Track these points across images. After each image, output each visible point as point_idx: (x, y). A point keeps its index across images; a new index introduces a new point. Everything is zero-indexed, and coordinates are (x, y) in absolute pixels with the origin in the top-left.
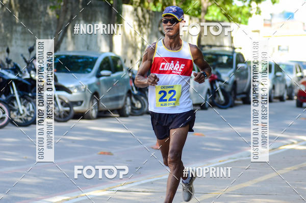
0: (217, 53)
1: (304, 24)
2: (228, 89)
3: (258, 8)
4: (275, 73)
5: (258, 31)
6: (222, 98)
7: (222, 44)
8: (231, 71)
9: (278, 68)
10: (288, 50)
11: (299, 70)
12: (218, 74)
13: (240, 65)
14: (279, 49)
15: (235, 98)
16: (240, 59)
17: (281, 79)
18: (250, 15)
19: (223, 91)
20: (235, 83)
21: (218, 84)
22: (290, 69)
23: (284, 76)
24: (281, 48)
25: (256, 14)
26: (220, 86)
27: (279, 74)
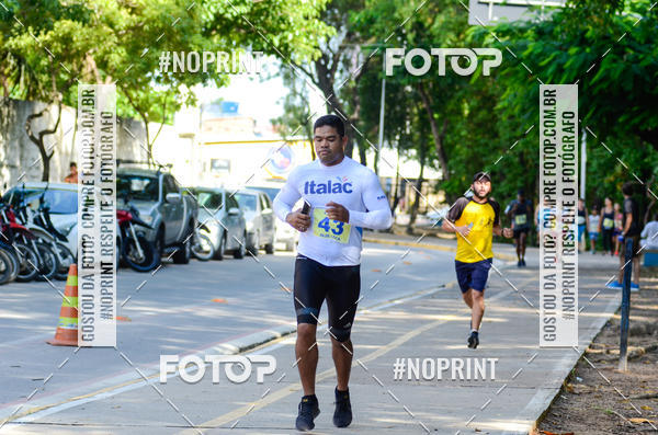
0: (128, 173)
1: (255, 122)
2: (151, 236)
3: (191, 93)
4: (227, 210)
5: (190, 136)
6: (141, 253)
7: (131, 158)
8: (155, 206)
9: (232, 201)
10: (228, 167)
11: (265, 204)
12: (134, 211)
13: (170, 196)
14: (212, 166)
15: (162, 254)
16: (170, 184)
17: (236, 220)
18: (178, 107)
19: (142, 240)
20: (162, 226)
21: (133, 228)
22: (251, 204)
23: (242, 214)
24: (217, 164)
25: (187, 104)
26: (136, 232)
27: (232, 210)
